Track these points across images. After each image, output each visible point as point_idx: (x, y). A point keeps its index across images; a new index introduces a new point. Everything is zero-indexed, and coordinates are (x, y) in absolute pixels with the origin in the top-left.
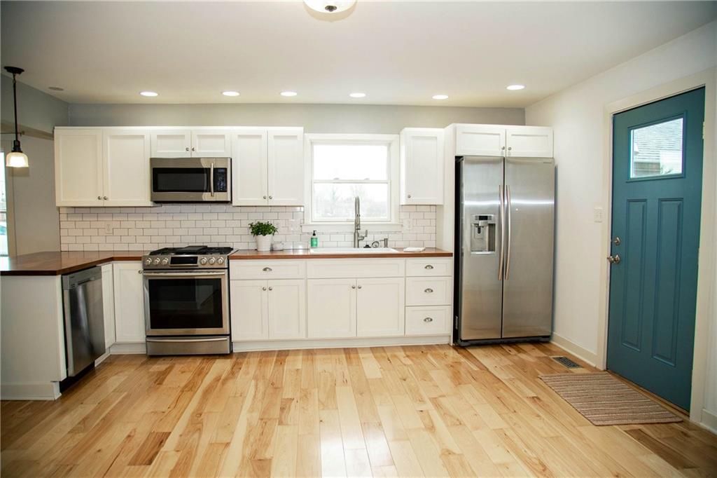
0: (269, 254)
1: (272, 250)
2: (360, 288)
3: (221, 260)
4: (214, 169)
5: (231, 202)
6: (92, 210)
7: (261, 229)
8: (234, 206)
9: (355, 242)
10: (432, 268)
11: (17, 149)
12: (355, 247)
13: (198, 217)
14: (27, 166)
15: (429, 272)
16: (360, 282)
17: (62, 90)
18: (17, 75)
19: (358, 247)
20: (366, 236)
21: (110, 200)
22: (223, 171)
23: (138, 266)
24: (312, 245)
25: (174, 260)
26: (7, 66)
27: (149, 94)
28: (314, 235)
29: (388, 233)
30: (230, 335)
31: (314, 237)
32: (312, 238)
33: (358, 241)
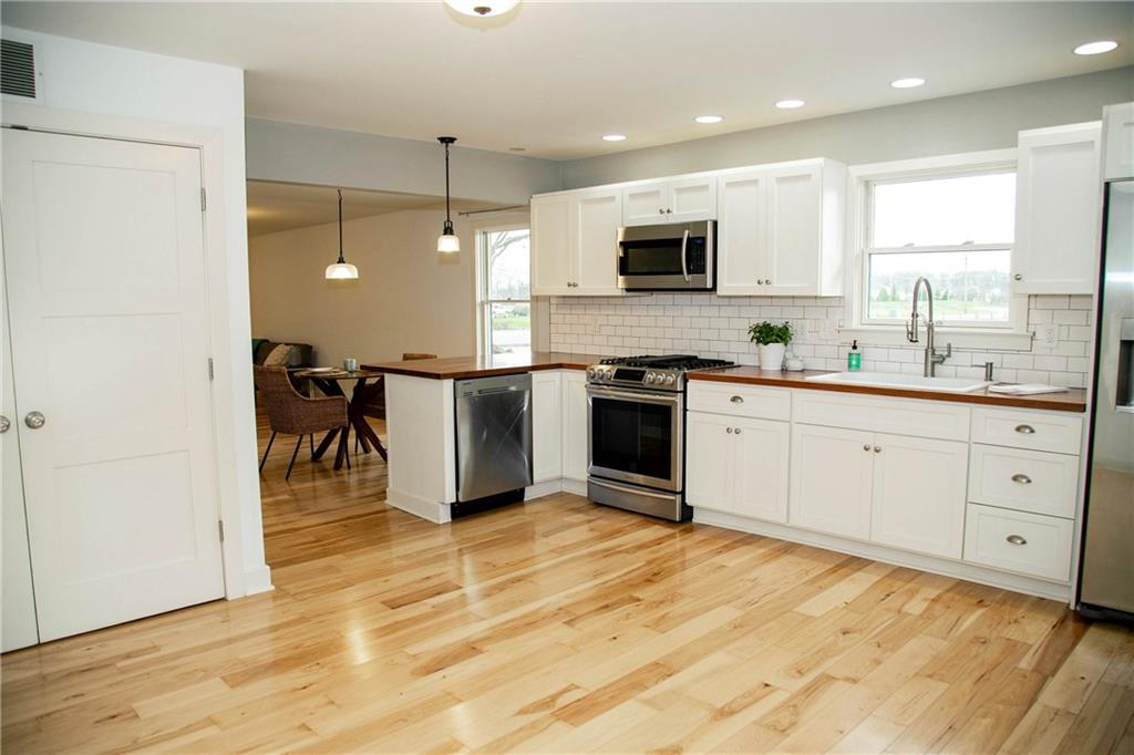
0: (780, 378)
1: (784, 370)
2: (877, 451)
3: (671, 379)
4: (689, 239)
5: (714, 288)
6: (582, 301)
7: (767, 334)
8: (719, 297)
9: (926, 363)
10: (1032, 431)
11: (448, 231)
12: (926, 376)
13: (695, 311)
14: (458, 249)
15: (1025, 439)
16: (880, 441)
17: (523, 150)
18: (450, 144)
19: (933, 375)
20: (949, 356)
21: (580, 286)
22: (699, 241)
23: (580, 377)
24: (850, 365)
25: (619, 374)
26: (443, 136)
27: (614, 139)
28: (855, 347)
29: (1003, 352)
30: (683, 493)
31: (855, 351)
32: (850, 354)
33: (933, 363)
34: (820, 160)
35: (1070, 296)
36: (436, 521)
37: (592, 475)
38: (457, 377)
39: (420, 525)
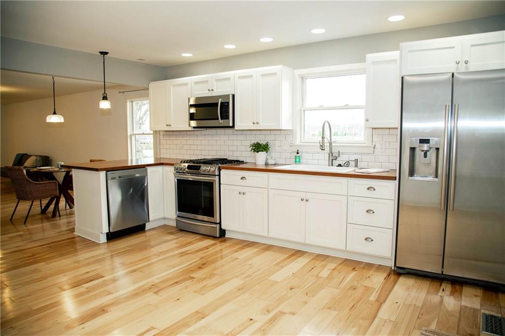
0: (264, 168)
1: (266, 164)
2: (307, 201)
3: (213, 169)
4: (221, 103)
5: (233, 126)
6: (174, 133)
7: (258, 148)
8: (236, 130)
9: (329, 160)
10: (374, 190)
11: (105, 98)
12: (329, 166)
14: (110, 107)
15: (371, 193)
16: (308, 196)
17: (144, 60)
18: (105, 55)
19: (332, 165)
20: (339, 156)
21: (172, 126)
22: (226, 104)
24: (296, 162)
25: (189, 167)
26: (100, 51)
27: (187, 55)
28: (298, 153)
29: (362, 154)
30: (220, 223)
31: (298, 155)
32: (296, 156)
33: (332, 160)
34: (280, 66)
35: (389, 128)
36: (99, 242)
37: (178, 216)
38: (107, 170)
39: (90, 244)
